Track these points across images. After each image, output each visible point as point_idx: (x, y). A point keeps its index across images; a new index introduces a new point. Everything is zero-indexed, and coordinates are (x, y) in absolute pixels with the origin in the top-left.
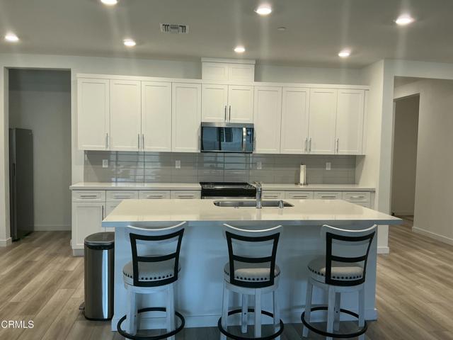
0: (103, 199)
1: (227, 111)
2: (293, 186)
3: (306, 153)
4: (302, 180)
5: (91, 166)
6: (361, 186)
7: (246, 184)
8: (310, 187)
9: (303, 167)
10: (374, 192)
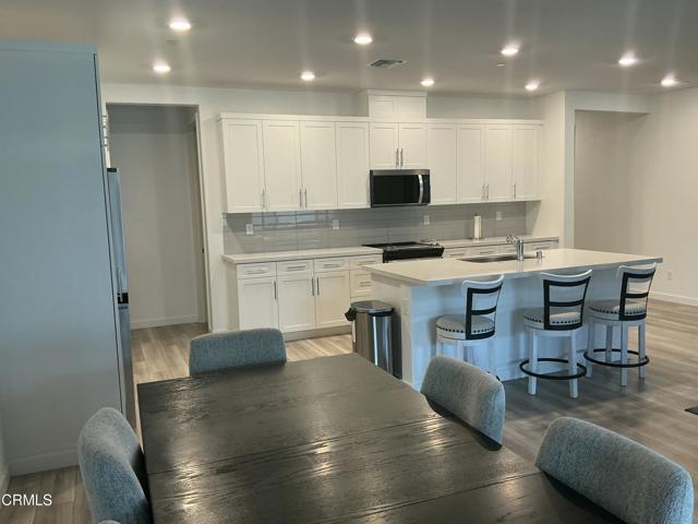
0: (273, 272)
1: (399, 154)
2: (467, 242)
3: (484, 202)
4: (477, 233)
5: (231, 234)
6: (536, 236)
7: (413, 243)
8: (486, 241)
9: (477, 219)
10: (558, 241)
